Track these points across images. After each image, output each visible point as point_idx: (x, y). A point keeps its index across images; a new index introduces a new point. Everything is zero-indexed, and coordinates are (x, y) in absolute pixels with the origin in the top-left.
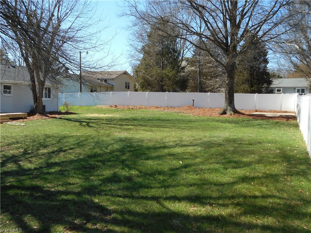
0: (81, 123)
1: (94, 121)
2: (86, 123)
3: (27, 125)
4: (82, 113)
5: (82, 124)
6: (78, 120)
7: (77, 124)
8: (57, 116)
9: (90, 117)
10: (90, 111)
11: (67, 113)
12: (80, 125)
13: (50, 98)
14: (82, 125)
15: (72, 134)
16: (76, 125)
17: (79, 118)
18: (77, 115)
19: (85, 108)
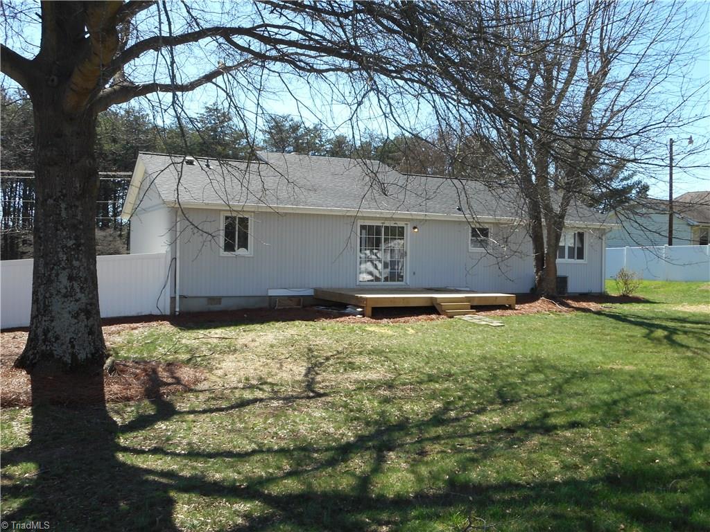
0: (652, 332)
1: (695, 326)
2: (666, 333)
3: (506, 326)
4: (666, 299)
5: (653, 335)
6: (645, 321)
7: (639, 332)
8: (593, 306)
9: (685, 313)
10: (691, 296)
11: (625, 299)
12: (647, 336)
13: (583, 259)
14: (649, 339)
15: (608, 364)
16: (632, 336)
17: (651, 315)
18: (647, 307)
19: (679, 287)
